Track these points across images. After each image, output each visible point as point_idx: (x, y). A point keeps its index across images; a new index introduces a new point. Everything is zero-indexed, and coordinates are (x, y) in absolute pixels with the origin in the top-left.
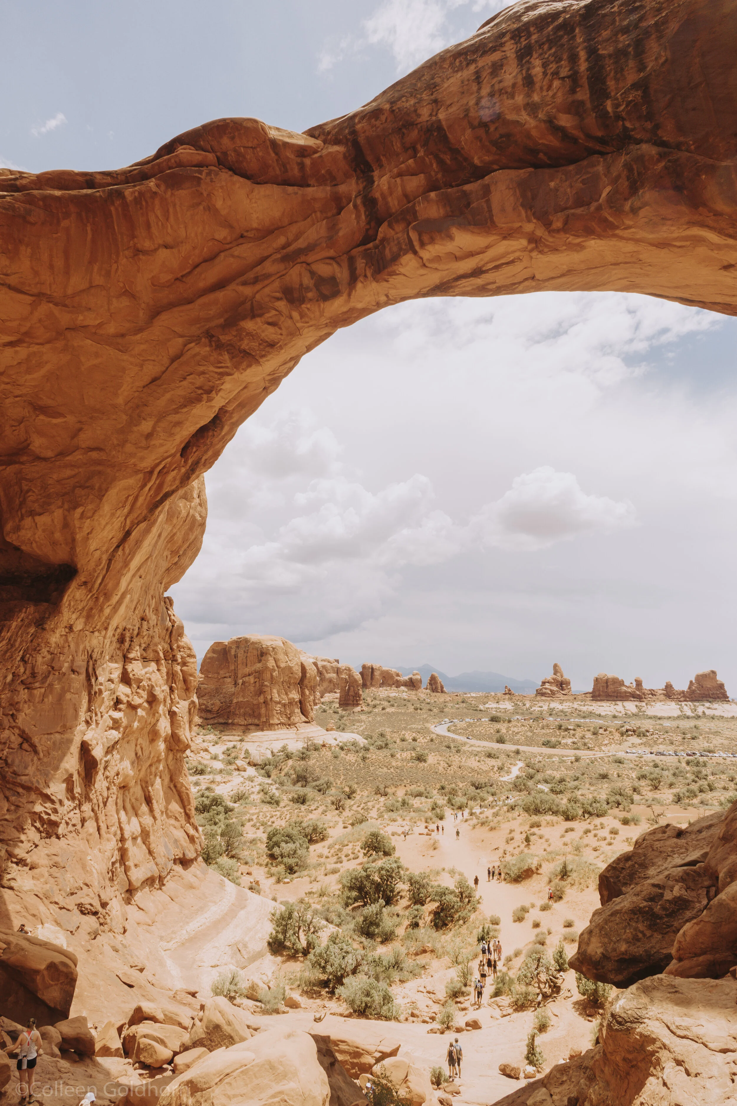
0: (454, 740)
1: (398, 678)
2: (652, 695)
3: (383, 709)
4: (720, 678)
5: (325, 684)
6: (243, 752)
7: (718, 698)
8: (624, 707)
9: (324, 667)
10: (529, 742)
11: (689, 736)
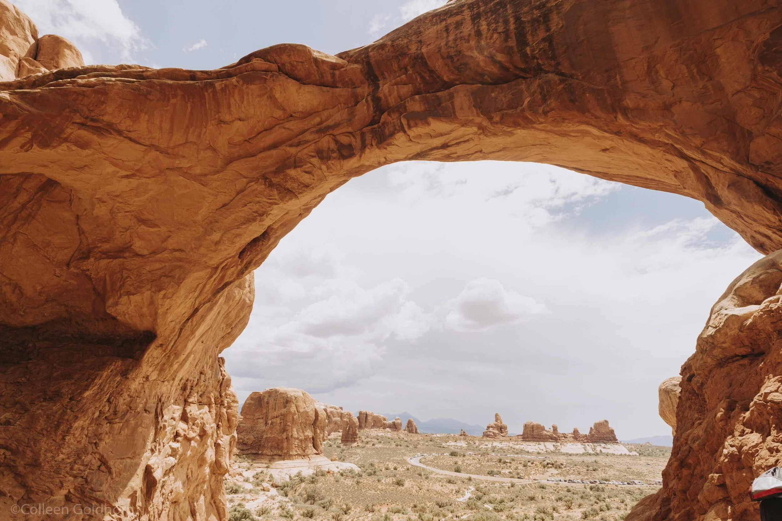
0: (424, 470)
1: (385, 422)
2: (565, 437)
3: (373, 445)
4: (611, 426)
5: (332, 425)
6: (268, 476)
7: (610, 440)
8: (545, 446)
9: (331, 412)
10: (478, 472)
11: (591, 468)
